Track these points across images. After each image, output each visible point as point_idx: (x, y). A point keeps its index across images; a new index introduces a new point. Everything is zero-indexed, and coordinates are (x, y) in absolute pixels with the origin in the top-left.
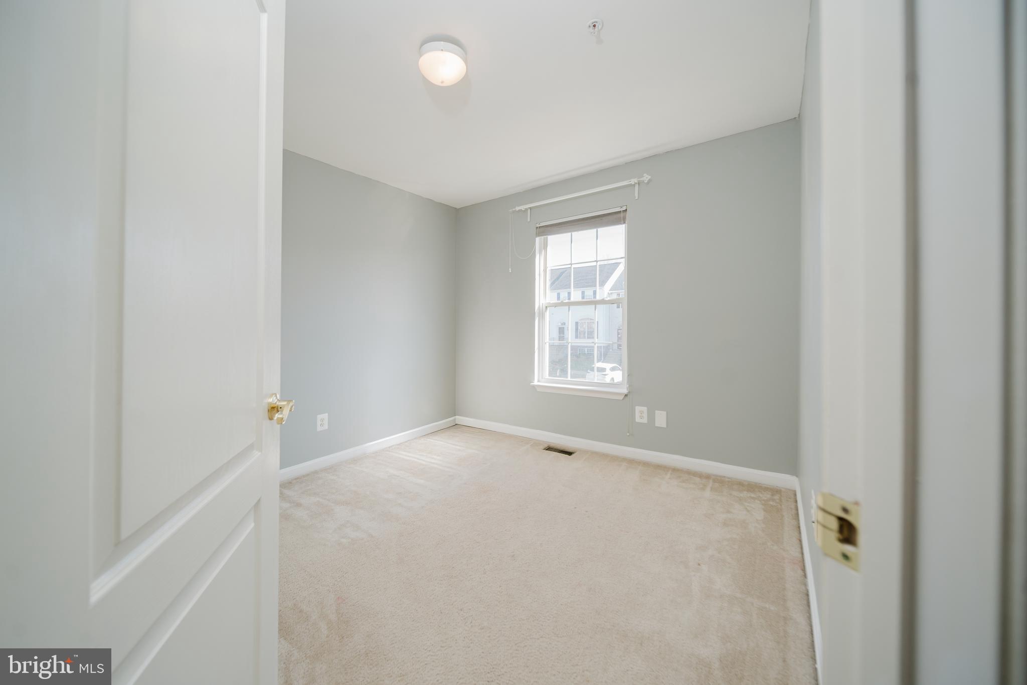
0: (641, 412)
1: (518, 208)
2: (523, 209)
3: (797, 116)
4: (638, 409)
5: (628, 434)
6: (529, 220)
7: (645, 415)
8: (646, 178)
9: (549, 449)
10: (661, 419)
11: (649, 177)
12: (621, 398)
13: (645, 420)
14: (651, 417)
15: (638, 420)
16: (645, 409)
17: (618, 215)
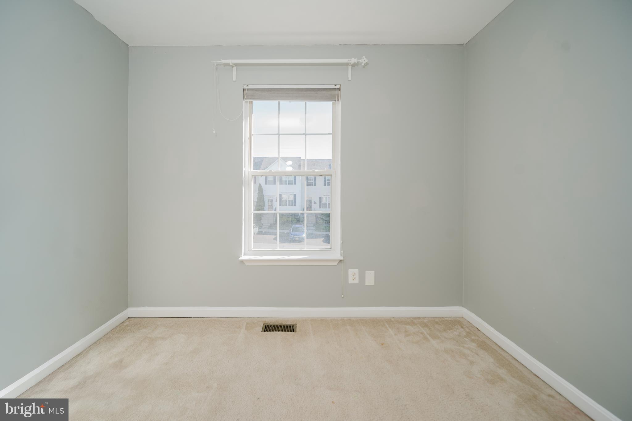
0: (354, 274)
1: (224, 61)
2: (231, 64)
3: (465, 44)
4: (351, 271)
5: (342, 296)
6: (234, 79)
7: (357, 277)
8: (364, 60)
9: (268, 328)
10: (370, 278)
11: (367, 61)
12: (336, 263)
13: (357, 281)
14: (362, 277)
15: (351, 281)
16: (356, 271)
17: (333, 92)
